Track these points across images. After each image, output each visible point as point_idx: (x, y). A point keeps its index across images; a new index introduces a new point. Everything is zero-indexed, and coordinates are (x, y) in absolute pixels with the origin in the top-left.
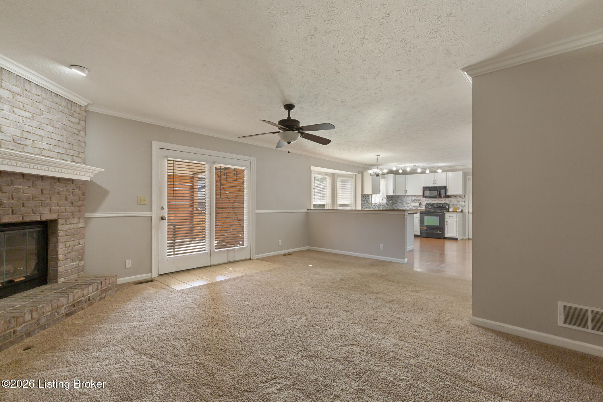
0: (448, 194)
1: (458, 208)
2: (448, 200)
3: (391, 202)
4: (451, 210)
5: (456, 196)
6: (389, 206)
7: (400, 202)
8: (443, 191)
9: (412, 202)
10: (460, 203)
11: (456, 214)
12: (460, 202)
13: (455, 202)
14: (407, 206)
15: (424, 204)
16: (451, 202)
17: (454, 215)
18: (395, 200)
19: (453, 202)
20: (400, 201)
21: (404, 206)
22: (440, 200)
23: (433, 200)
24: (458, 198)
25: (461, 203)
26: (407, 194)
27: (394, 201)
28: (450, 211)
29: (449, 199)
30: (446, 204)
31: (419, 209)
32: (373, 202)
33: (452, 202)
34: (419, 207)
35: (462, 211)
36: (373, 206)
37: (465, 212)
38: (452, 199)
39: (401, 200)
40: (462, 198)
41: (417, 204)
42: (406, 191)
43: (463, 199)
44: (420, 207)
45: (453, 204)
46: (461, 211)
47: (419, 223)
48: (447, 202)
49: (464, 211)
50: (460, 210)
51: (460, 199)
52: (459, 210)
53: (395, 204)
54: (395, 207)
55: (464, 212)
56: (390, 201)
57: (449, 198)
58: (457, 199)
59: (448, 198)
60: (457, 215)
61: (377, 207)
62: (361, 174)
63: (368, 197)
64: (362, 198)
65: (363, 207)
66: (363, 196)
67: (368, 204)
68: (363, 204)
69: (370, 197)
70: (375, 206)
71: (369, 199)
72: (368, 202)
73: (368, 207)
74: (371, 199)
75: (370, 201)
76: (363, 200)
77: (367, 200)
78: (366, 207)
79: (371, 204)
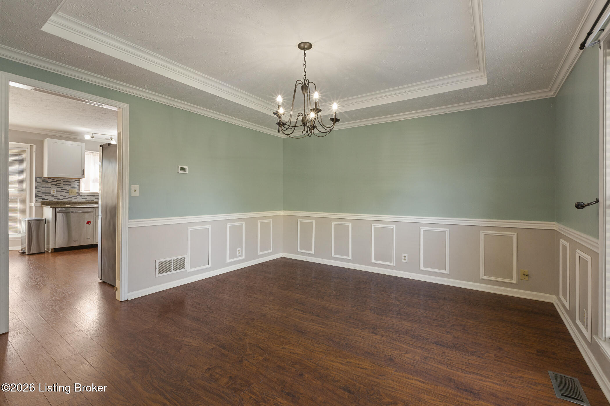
32: (83, 190)
36: (86, 197)
62: (35, 145)
63: (64, 182)
64: (37, 183)
65: (43, 197)
66: (42, 181)
67: (66, 193)
68: (42, 193)
69: (72, 182)
70: (93, 196)
71: (70, 185)
72: (66, 190)
73: (63, 198)
74: (77, 185)
75: (74, 189)
76: (42, 187)
77: (62, 188)
78: (59, 199)
79: (79, 194)
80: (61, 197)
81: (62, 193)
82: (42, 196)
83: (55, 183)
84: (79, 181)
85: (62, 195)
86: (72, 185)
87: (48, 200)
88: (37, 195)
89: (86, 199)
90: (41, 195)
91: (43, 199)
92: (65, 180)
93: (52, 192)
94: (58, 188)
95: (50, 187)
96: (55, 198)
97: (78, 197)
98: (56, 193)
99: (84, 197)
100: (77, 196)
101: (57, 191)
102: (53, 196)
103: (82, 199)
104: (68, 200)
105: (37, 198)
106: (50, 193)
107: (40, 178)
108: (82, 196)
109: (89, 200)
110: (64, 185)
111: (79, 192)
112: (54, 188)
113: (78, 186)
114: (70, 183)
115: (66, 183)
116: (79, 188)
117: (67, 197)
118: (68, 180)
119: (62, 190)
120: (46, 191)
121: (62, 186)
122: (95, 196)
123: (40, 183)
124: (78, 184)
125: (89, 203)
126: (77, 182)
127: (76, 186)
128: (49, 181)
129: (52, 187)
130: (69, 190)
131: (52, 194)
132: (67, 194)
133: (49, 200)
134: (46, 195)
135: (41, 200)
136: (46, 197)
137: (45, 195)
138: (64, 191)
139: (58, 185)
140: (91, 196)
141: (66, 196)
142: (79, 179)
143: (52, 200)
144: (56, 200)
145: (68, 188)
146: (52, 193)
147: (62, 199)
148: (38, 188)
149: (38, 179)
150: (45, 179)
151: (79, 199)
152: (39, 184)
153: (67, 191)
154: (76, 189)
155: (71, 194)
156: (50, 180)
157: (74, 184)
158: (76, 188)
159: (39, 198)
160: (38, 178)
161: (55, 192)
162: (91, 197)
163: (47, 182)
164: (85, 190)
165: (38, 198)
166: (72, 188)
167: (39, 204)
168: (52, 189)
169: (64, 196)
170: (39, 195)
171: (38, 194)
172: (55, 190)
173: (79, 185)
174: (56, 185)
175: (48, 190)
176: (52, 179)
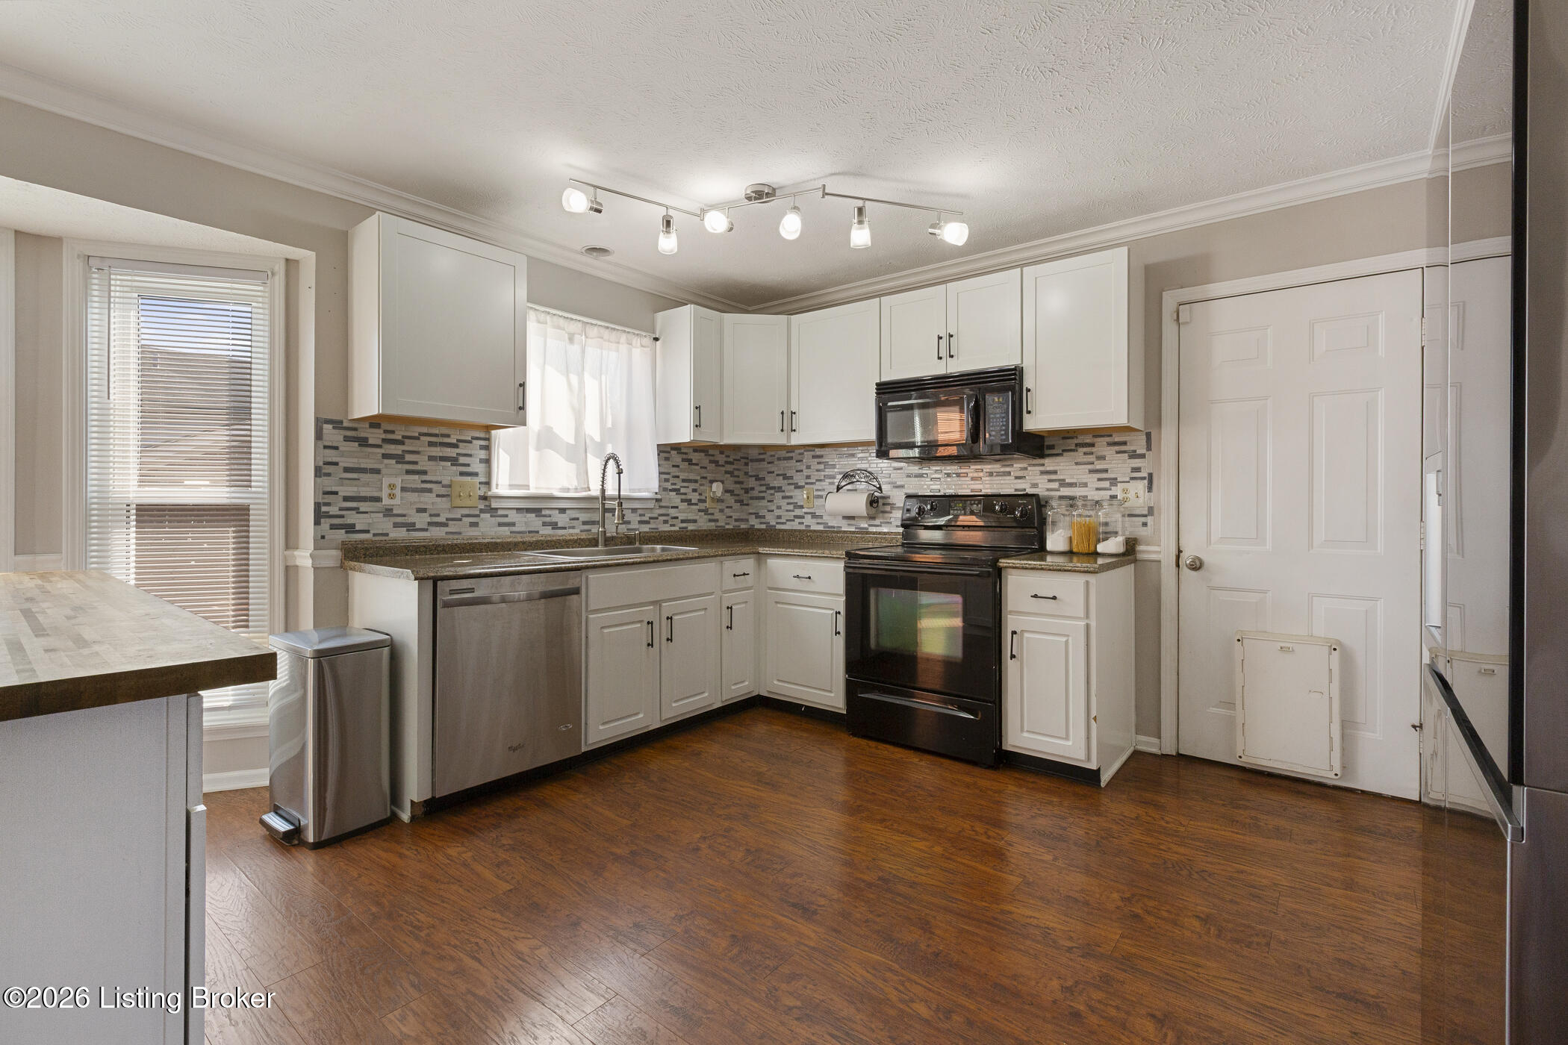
0: (1031, 424)
1: (1106, 524)
2: (1043, 473)
3: (717, 488)
4: (1056, 541)
5: (1093, 445)
6: (705, 511)
7: (779, 489)
8: (996, 405)
9: (839, 489)
10: (1117, 491)
11: (1079, 580)
12: (1114, 482)
13: (1085, 485)
14: (814, 516)
15: (898, 498)
16: (1055, 485)
17: (1070, 587)
18: (758, 478)
19: (1071, 485)
20: (776, 484)
21: (798, 512)
22: (991, 474)
23: (948, 475)
24: (1102, 458)
25: (1125, 491)
26: (796, 440)
27: (752, 483)
28: (1049, 546)
29: (1049, 464)
30: (1027, 495)
31: (874, 529)
32: (503, 484)
33: (1063, 484)
34: (872, 518)
35: (1131, 547)
36: (513, 516)
37: (1153, 557)
38: (1067, 467)
39: (785, 477)
40: (1134, 455)
41: (856, 502)
42: (788, 419)
43: (1136, 463)
44: (877, 522)
45: (1072, 498)
46: (1121, 549)
47: (841, 628)
48: (1035, 485)
49: (1145, 551)
50: (1120, 539)
51: (1118, 465)
52: (1112, 546)
53: (755, 503)
54: (758, 516)
55: (1145, 556)
56: (712, 482)
57: (1047, 461)
58: (1099, 466)
59: (1042, 456)
60: (1087, 583)
61: (562, 519)
62: (314, 253)
63: (431, 444)
64: (325, 447)
65: (349, 521)
66: (347, 439)
67: (439, 499)
68: (346, 499)
69: (461, 444)
70: (537, 511)
71: (454, 461)
72: (440, 483)
73: (430, 524)
74: (481, 461)
75: (468, 479)
76: (347, 470)
77: (425, 473)
78: (411, 527)
79: (487, 503)
80: (421, 520)
81: (428, 500)
82: (342, 516)
83: (397, 449)
84: (488, 439)
85: (424, 510)
86: (462, 460)
87: (368, 532)
88: (324, 509)
89: (513, 524)
90: (341, 509)
91: (350, 528)
92: (436, 435)
93: (384, 495)
94: (408, 472)
95: (377, 471)
96: (396, 525)
97: (482, 515)
98: (402, 498)
99: (507, 516)
100: (482, 511)
101: (403, 489)
102: (388, 512)
103: (500, 525)
104: (447, 533)
105: (326, 523)
106: (378, 499)
107: (337, 424)
108: (500, 512)
109: (523, 529)
110: (431, 458)
111: (490, 494)
112: (396, 475)
113: (483, 465)
114: (451, 452)
115: (438, 449)
116: (489, 474)
117: (442, 519)
118: (448, 436)
119: (423, 482)
120: (361, 489)
121: (424, 464)
122: (544, 513)
123: (336, 448)
124: (483, 454)
125: (524, 543)
126: (482, 447)
127: (477, 467)
128: (371, 442)
129: (384, 471)
130: (450, 486)
131: (383, 503)
132: (443, 504)
133: (374, 535)
134: (361, 510)
135: (341, 535)
136: (360, 522)
137: (356, 509)
138: (430, 491)
139: (409, 457)
140: (529, 510)
141: (438, 515)
142: (488, 428)
143: (387, 535)
144: (400, 534)
145: (446, 473)
146: (386, 501)
147: (426, 530)
148: (329, 475)
149: (328, 428)
150: (355, 429)
151: (488, 529)
152: (331, 456)
153: (443, 491)
154: (477, 480)
155: (458, 502)
156: (375, 436)
157: (470, 455)
158: (476, 474)
159: (333, 527)
160: (328, 422)
161: (398, 491)
162: (529, 515)
163: (363, 442)
164: (512, 486)
165: (327, 526)
166: (462, 474)
167: (332, 557)
168: (386, 481)
169: (431, 515)
170: (333, 510)
171: (328, 504)
172: (398, 482)
173: (487, 462)
174: (400, 459)
175: (367, 485)
176: (386, 432)
